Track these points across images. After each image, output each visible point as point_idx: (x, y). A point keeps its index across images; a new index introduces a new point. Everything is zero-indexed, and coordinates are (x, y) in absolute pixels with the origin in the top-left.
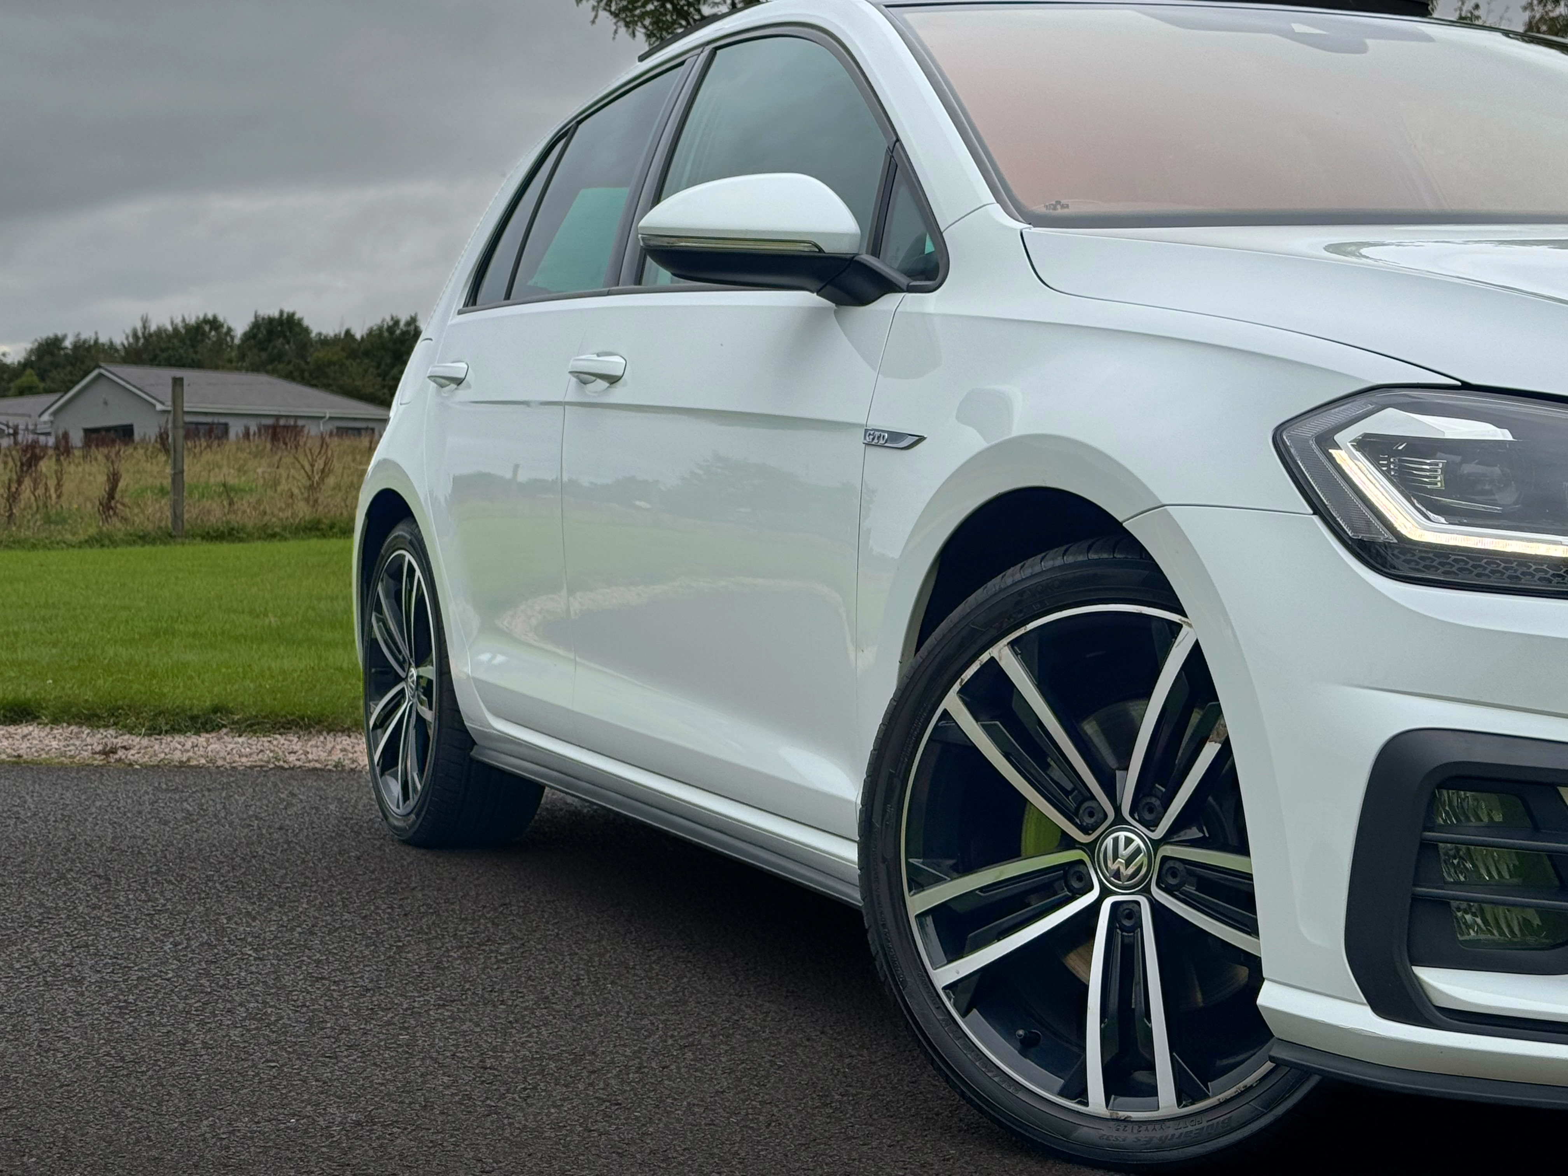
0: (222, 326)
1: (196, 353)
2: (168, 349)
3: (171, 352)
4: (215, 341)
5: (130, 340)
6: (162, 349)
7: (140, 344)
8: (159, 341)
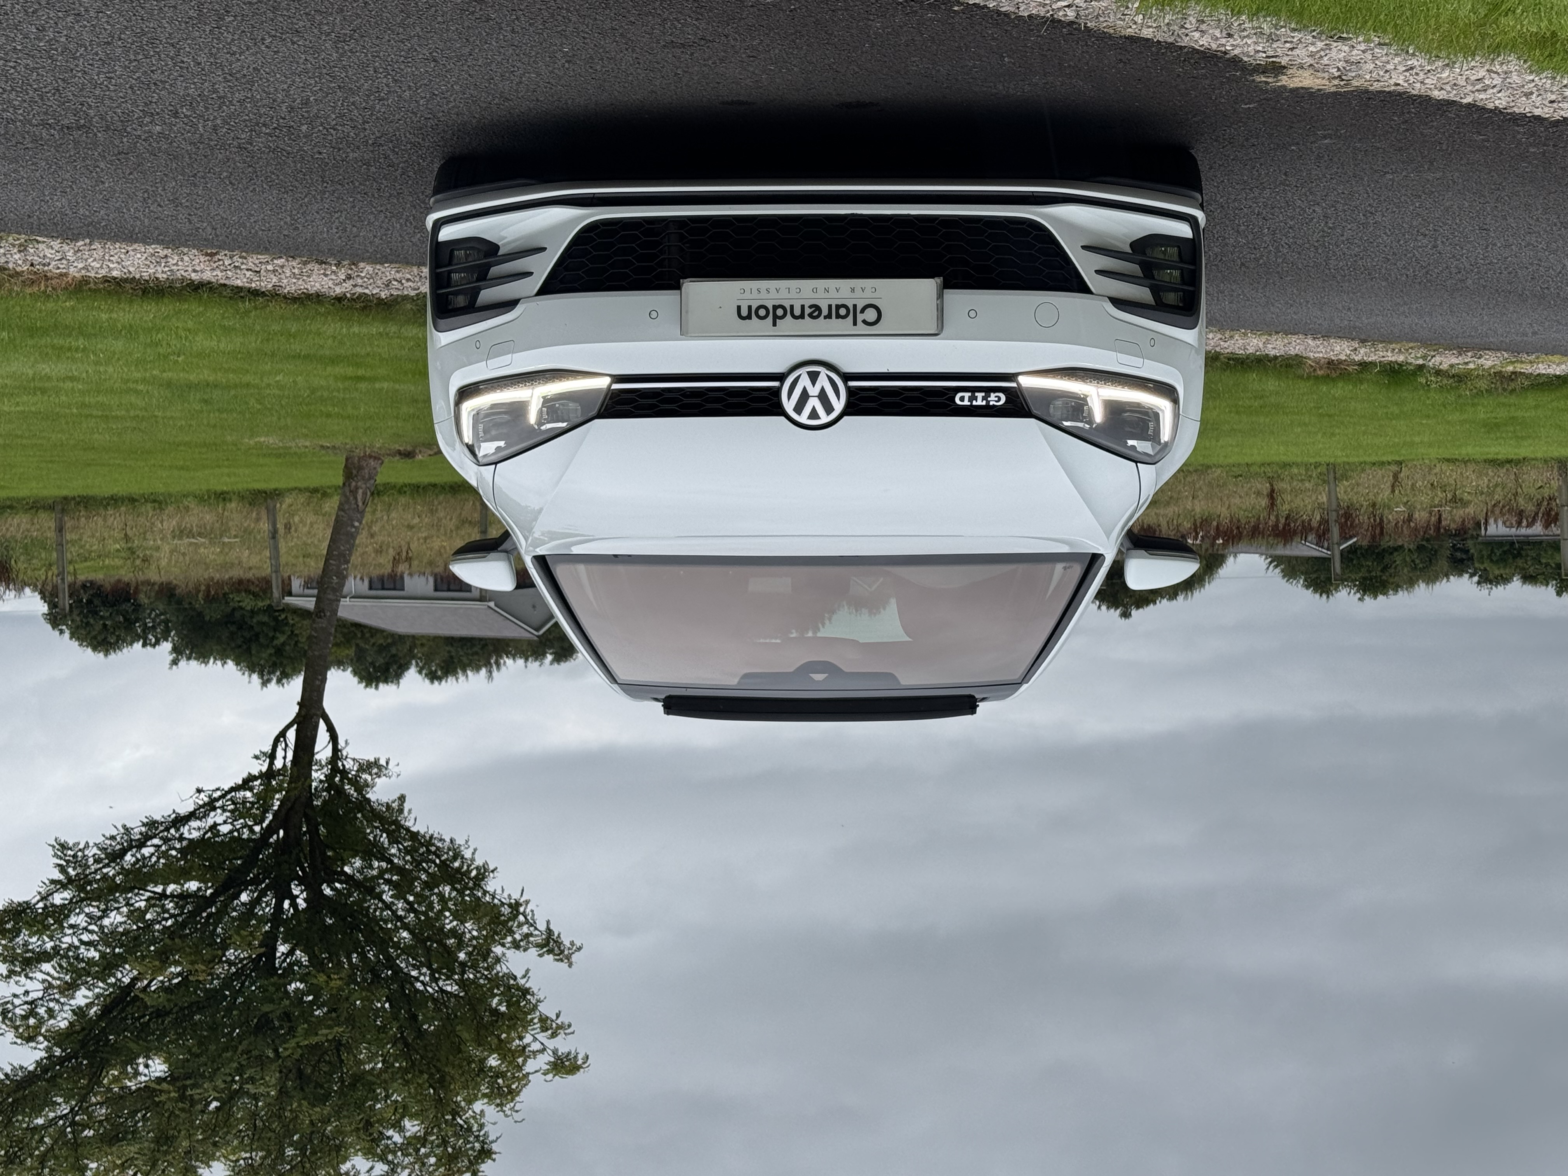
0: (426, 675)
1: (449, 652)
2: (472, 655)
3: (470, 651)
4: (432, 661)
5: (502, 661)
6: (476, 653)
7: (494, 658)
8: (479, 661)
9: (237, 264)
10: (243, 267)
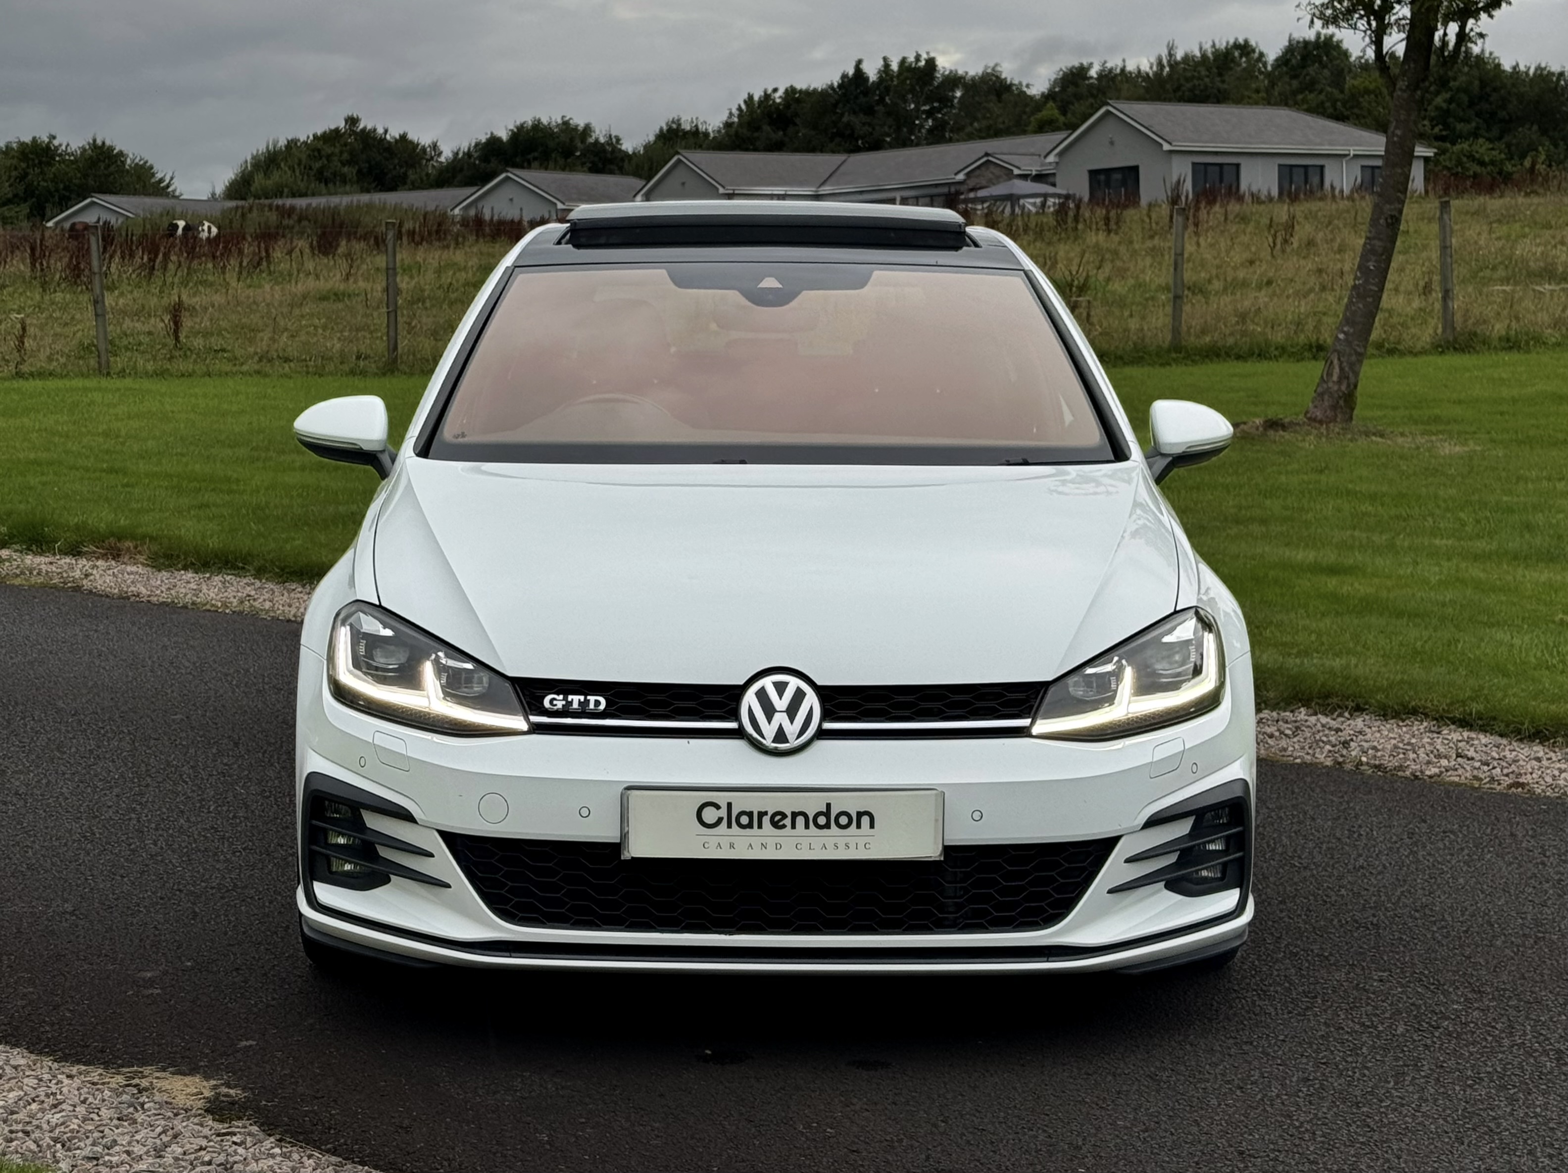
0: (1254, 51)
1: (1223, 82)
2: (1193, 77)
3: (1196, 82)
4: (1245, 69)
5: (1155, 68)
6: (1187, 80)
7: (1165, 73)
8: (1185, 69)
9: (1486, 768)
10: (1477, 764)
